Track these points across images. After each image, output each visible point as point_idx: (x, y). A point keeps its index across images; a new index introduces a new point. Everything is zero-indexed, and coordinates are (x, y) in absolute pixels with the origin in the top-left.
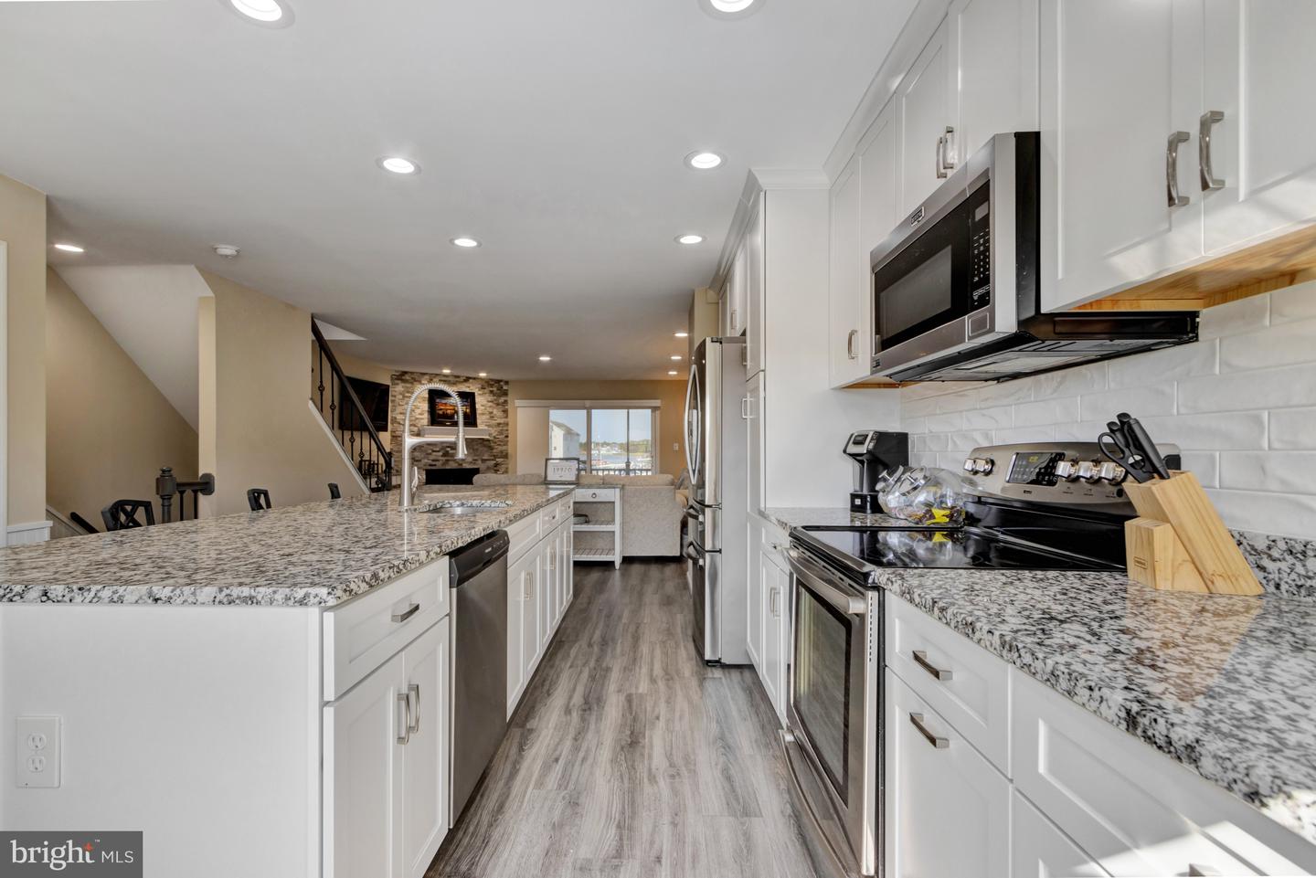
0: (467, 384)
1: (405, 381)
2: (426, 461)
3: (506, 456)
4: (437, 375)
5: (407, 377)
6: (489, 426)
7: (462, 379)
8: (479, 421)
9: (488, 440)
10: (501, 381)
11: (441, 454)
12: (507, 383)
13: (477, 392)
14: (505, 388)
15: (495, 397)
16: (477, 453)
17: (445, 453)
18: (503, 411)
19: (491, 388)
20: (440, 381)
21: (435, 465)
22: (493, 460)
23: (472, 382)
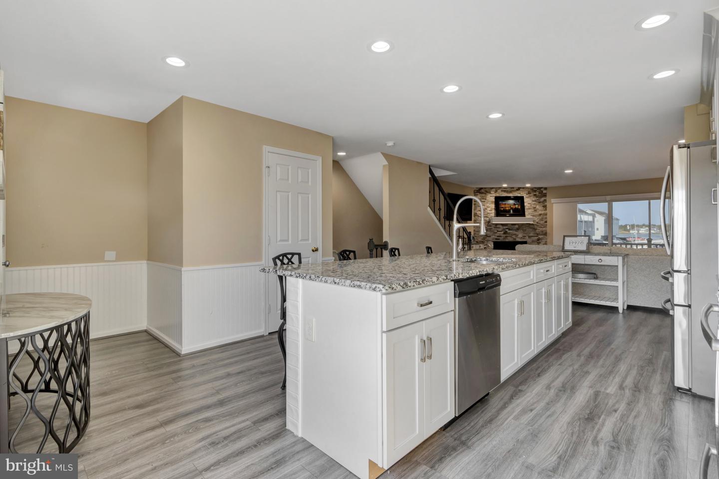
0: (518, 192)
1: (482, 193)
2: (494, 237)
3: (546, 234)
4: (500, 188)
5: (483, 191)
6: (533, 216)
7: (515, 189)
8: (526, 213)
9: (533, 224)
10: (542, 188)
11: (502, 232)
12: (546, 189)
13: (525, 195)
14: (544, 192)
15: (537, 198)
16: (525, 232)
17: (505, 233)
18: (543, 206)
19: (535, 193)
20: (502, 191)
21: (499, 239)
22: (536, 236)
23: (522, 191)
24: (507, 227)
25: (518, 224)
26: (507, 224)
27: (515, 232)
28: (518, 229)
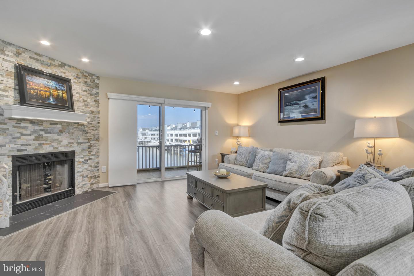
0: (62, 70)
3: (98, 140)
6: (84, 112)
7: (57, 63)
8: (75, 108)
9: (83, 125)
10: (93, 75)
11: (33, 137)
12: (98, 78)
13: (73, 79)
14: (97, 81)
15: (89, 88)
16: (73, 137)
17: (39, 138)
18: (95, 101)
19: (85, 80)
20: (30, 57)
21: (26, 150)
22: (87, 143)
23: (67, 70)
24: (41, 128)
25: (61, 123)
26: (42, 122)
27: (56, 137)
28: (61, 132)
